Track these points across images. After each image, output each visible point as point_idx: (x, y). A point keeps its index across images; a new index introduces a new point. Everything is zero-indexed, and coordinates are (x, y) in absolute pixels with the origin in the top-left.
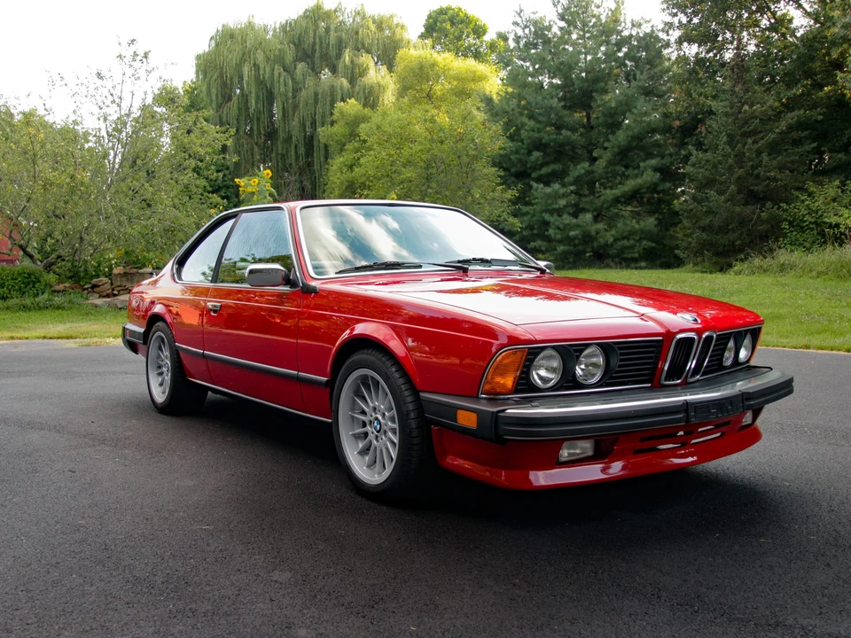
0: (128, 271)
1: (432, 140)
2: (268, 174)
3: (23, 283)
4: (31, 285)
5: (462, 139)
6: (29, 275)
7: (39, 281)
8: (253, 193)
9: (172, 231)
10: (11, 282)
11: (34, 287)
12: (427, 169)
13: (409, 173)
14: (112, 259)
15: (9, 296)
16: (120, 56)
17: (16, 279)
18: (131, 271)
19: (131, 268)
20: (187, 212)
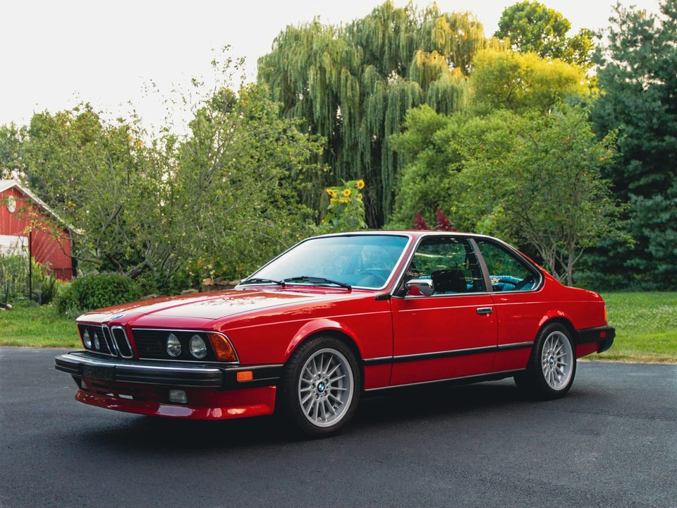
0: (218, 283)
1: (536, 150)
2: (361, 185)
3: (113, 292)
4: (120, 295)
5: (570, 148)
6: (118, 284)
7: (128, 291)
8: (345, 204)
9: (266, 242)
10: (101, 291)
11: (123, 296)
12: (533, 180)
13: (512, 185)
14: (211, 270)
15: (99, 305)
16: (214, 63)
17: (106, 288)
18: (222, 283)
19: (221, 280)
20: (283, 223)
